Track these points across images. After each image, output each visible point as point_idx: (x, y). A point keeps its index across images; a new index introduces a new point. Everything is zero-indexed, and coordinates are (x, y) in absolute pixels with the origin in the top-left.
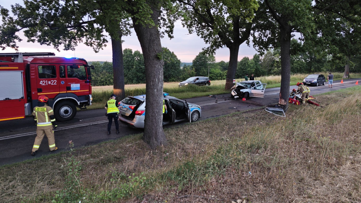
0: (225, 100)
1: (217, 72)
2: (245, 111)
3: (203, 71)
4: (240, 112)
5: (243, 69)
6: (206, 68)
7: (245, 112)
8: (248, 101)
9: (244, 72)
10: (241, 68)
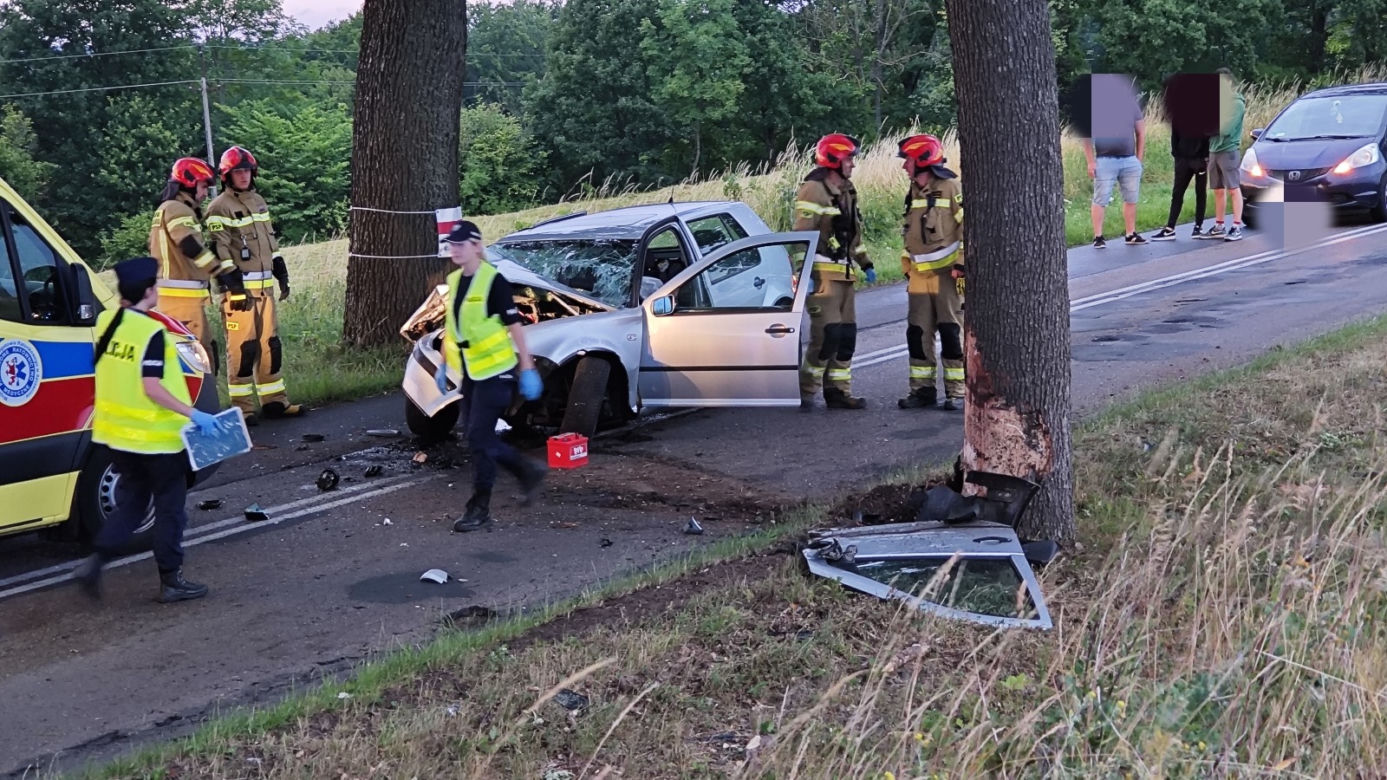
0: (327, 485)
1: (315, 141)
2: (549, 612)
3: (142, 140)
4: (493, 629)
5: (612, 91)
6: (177, 97)
7: (550, 632)
8: (619, 471)
9: (621, 117)
10: (586, 76)
